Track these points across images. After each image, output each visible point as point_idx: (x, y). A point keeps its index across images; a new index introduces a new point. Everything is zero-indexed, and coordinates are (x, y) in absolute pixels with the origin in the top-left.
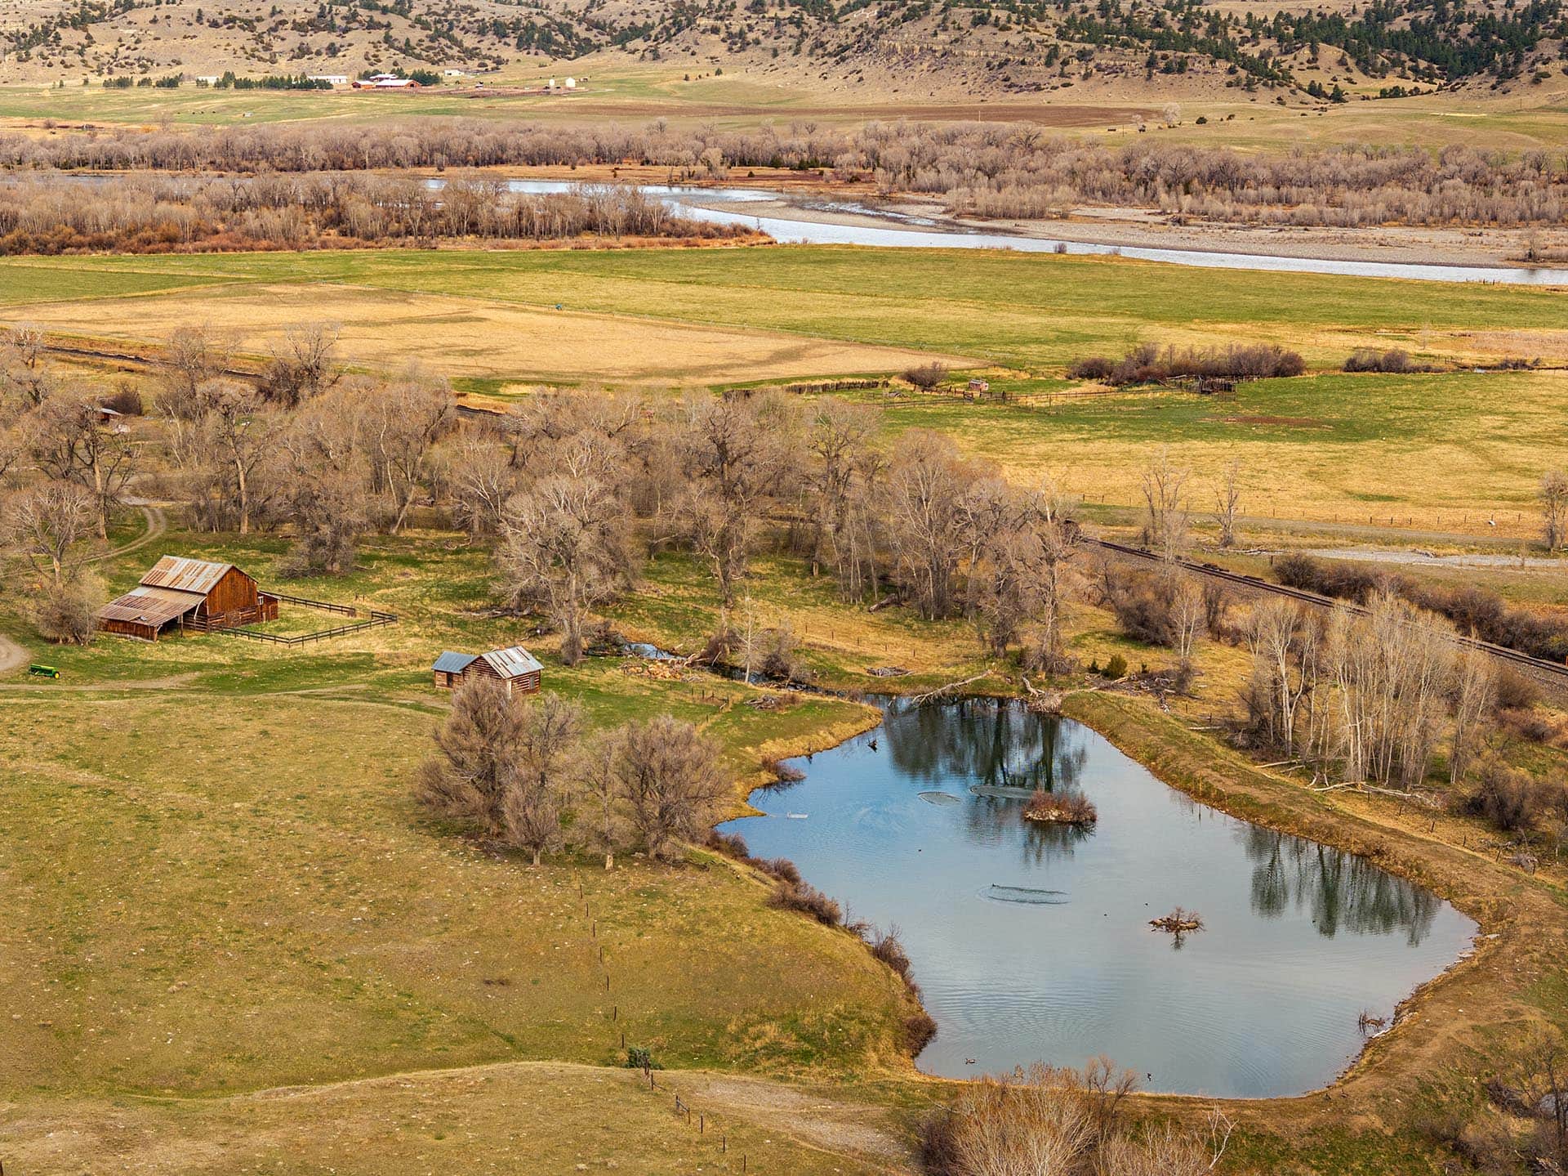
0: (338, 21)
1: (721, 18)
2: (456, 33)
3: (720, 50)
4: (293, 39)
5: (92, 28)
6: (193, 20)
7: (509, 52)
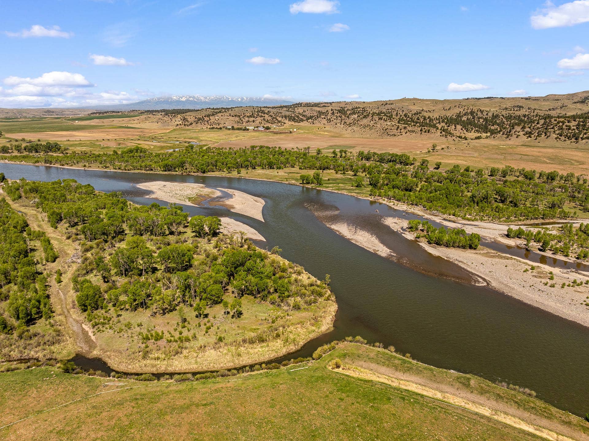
0: (255, 116)
2: (278, 118)
3: (325, 122)
4: (247, 119)
5: (211, 117)
6: (228, 115)
7: (287, 121)
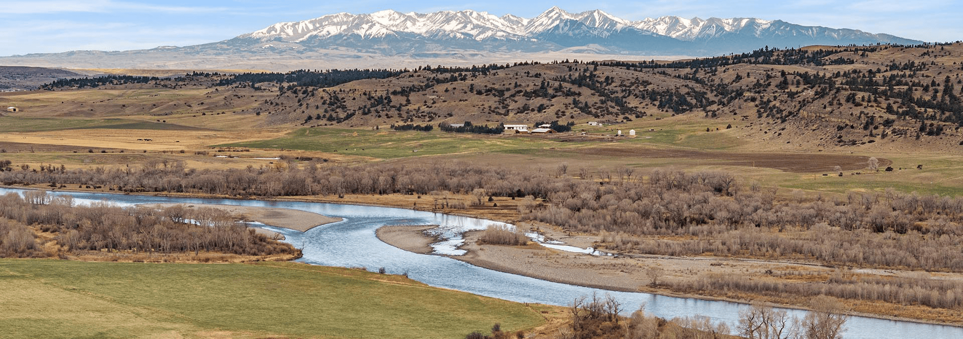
1: (759, 92)
2: (627, 99)
4: (522, 101)
5: (412, 97)
6: (467, 90)
